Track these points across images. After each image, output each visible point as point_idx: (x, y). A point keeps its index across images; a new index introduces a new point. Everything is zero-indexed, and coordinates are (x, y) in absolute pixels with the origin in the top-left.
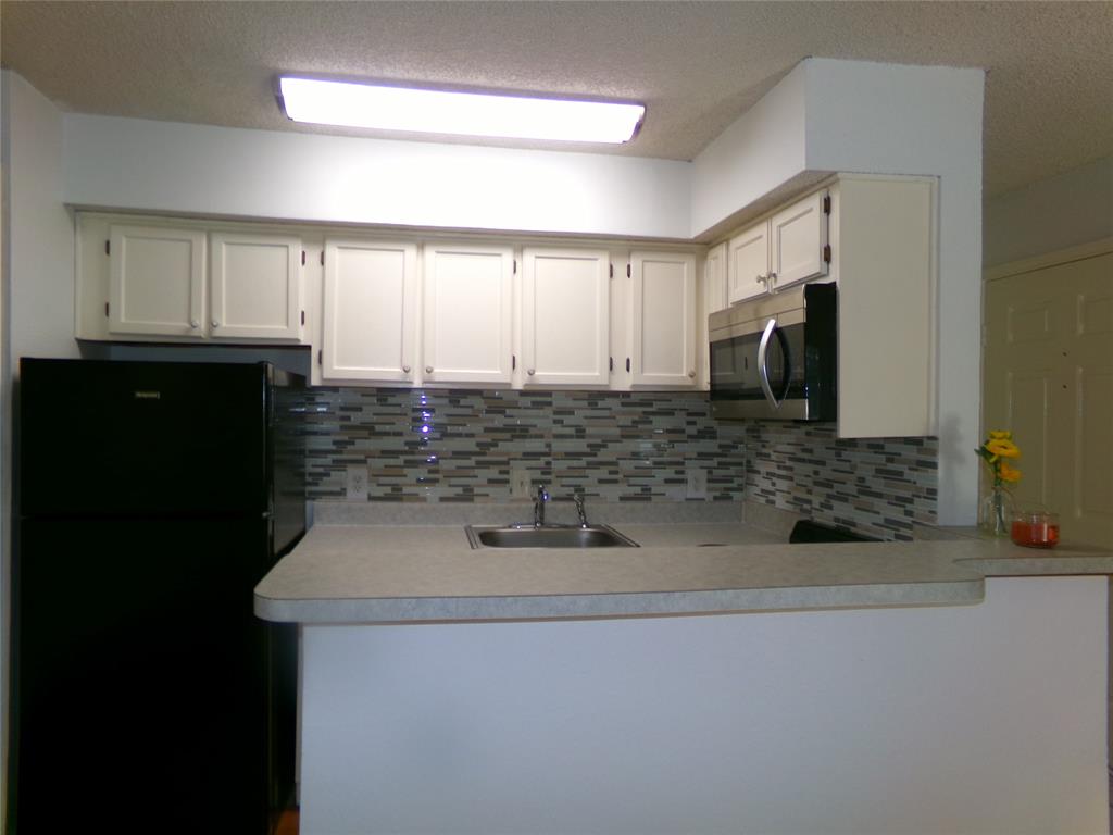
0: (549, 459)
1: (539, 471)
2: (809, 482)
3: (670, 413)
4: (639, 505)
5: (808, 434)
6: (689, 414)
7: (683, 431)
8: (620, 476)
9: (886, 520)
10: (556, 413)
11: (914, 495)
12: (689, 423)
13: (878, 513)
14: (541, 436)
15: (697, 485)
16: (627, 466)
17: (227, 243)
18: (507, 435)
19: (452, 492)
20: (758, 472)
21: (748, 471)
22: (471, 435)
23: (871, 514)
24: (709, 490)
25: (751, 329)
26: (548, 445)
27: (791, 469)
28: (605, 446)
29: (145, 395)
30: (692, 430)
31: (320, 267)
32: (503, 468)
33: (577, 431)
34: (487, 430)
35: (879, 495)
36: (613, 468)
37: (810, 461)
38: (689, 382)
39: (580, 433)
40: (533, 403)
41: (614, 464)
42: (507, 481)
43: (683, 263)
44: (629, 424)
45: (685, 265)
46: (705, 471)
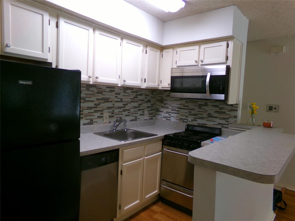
0: (113, 109)
1: (111, 113)
2: (187, 115)
3: (141, 95)
4: (135, 122)
6: (146, 95)
7: (144, 100)
8: (130, 114)
9: (218, 123)
10: (116, 94)
11: (229, 117)
12: (146, 98)
13: (216, 122)
14: (111, 102)
15: (146, 117)
16: (132, 110)
18: (103, 101)
19: (87, 122)
20: (163, 112)
21: (157, 111)
22: (93, 101)
23: (213, 122)
24: (149, 117)
25: (202, 74)
26: (114, 105)
27: (179, 111)
28: (127, 105)
30: (146, 100)
31: (56, 29)
32: (102, 112)
34: (97, 99)
38: (157, 87)
39: (121, 101)
40: (110, 90)
41: (129, 110)
42: (102, 117)
44: (133, 98)
45: (158, 52)
46: (148, 111)
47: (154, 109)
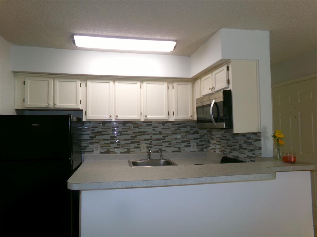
0: (151, 140)
1: (149, 144)
2: (225, 146)
3: (186, 127)
5: (225, 132)
6: (191, 127)
7: (189, 132)
8: (172, 145)
9: (248, 156)
10: (153, 127)
11: (255, 149)
12: (191, 130)
13: (245, 154)
14: (149, 134)
15: (194, 147)
16: (174, 142)
17: (59, 81)
18: (139, 134)
19: (124, 151)
20: (211, 143)
21: (208, 143)
22: (129, 134)
23: (243, 154)
24: (197, 148)
25: (208, 103)
26: (151, 137)
27: (220, 142)
28: (167, 137)
29: (35, 125)
30: (192, 132)
31: (85, 88)
32: (138, 143)
33: (159, 132)
34: (134, 133)
35: (245, 149)
36: (170, 143)
37: (226, 140)
38: (191, 118)
39: (160, 133)
40: (147, 125)
41: (170, 141)
42: (140, 147)
43: (188, 85)
44: (174, 130)
45: (189, 85)
46: (196, 143)
47: (206, 141)
